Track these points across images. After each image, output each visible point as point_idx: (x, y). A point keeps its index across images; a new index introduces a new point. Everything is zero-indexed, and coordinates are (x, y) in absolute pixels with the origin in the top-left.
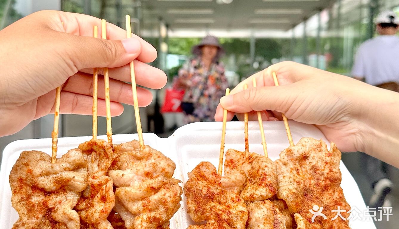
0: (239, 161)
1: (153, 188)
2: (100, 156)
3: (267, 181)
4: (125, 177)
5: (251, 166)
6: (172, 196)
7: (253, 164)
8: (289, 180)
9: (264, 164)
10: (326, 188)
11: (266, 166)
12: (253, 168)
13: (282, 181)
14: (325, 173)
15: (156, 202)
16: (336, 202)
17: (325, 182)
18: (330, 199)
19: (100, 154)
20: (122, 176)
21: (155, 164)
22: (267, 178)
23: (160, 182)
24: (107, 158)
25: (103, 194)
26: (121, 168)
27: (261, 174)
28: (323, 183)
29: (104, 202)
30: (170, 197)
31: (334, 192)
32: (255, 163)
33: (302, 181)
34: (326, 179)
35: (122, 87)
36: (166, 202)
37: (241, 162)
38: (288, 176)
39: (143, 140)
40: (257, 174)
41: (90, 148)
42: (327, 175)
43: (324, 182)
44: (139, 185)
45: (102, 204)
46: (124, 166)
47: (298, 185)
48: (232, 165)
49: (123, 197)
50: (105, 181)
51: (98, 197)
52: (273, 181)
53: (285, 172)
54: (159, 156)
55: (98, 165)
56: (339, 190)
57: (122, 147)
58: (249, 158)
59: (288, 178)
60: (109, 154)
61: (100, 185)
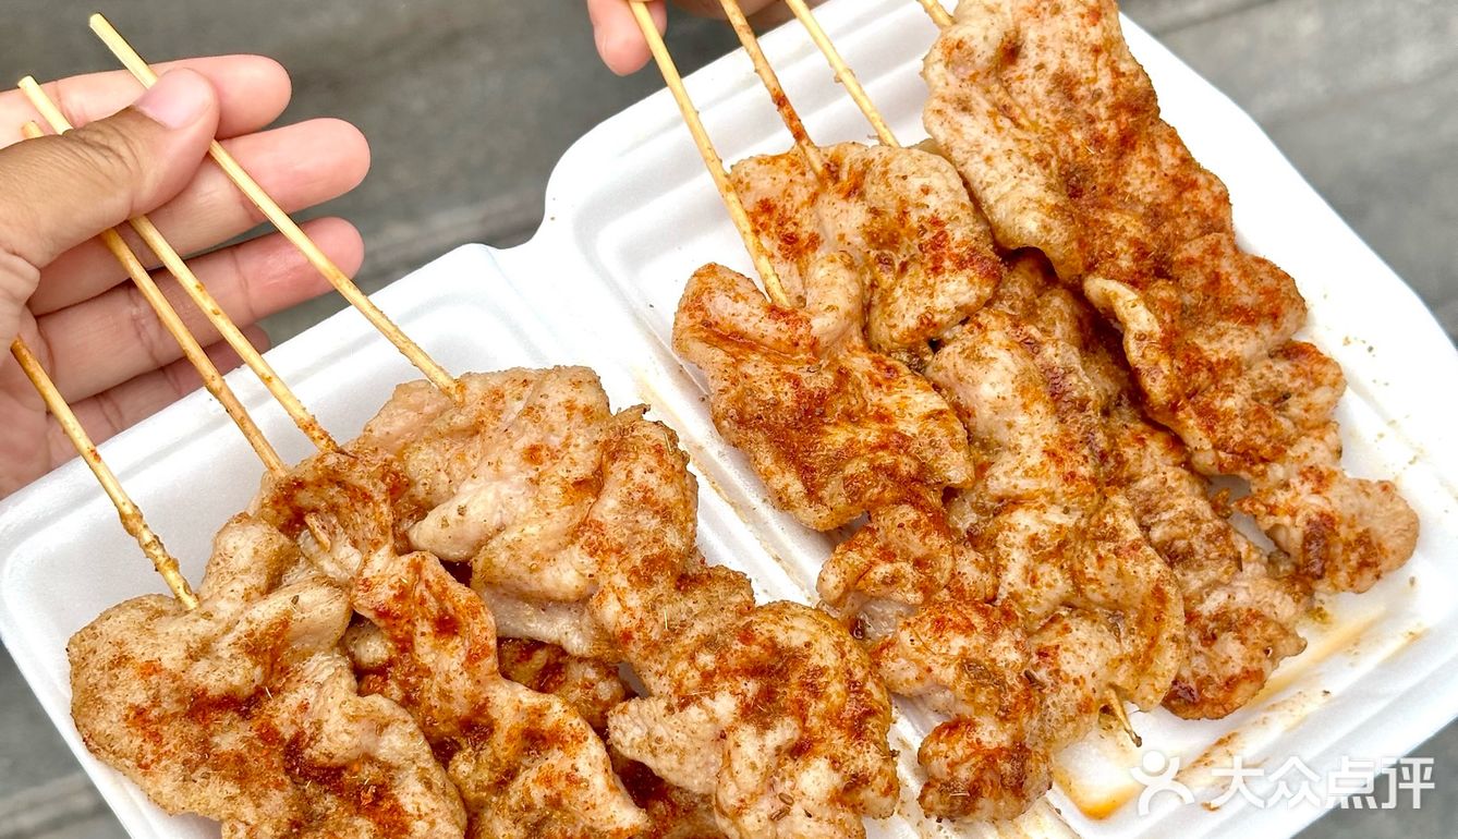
0: (789, 195)
1: (580, 484)
2: (337, 513)
3: (953, 244)
4: (471, 512)
5: (866, 208)
6: (653, 463)
7: (868, 197)
8: (1010, 165)
9: (915, 183)
10: (1126, 142)
11: (926, 191)
12: (875, 212)
13: (988, 179)
14: (1105, 90)
15: (620, 517)
16: (1175, 181)
17: (1118, 123)
18: (1156, 177)
19: (334, 509)
20: (460, 517)
21: (532, 409)
22: (950, 234)
23: (588, 450)
24: (365, 505)
25: (435, 613)
26: (435, 501)
27: (922, 226)
28: (1112, 131)
29: (456, 634)
30: (652, 472)
31: (1153, 148)
32: (874, 191)
33: (1048, 148)
34: (1116, 109)
35: (236, 261)
36: (649, 494)
37: (801, 194)
38: (1000, 152)
39: (442, 370)
40: (902, 231)
41: (287, 511)
42: (1115, 94)
43: (1112, 123)
44: (531, 502)
45: (451, 645)
46: (442, 489)
47: (1045, 168)
48: (770, 219)
49: (512, 568)
50: (408, 572)
51: (423, 634)
52: (974, 235)
53: (982, 141)
54: (525, 381)
55: (355, 544)
56: (1165, 136)
57: (376, 434)
58: (832, 170)
59: (1004, 158)
60: (362, 482)
61: (403, 594)
